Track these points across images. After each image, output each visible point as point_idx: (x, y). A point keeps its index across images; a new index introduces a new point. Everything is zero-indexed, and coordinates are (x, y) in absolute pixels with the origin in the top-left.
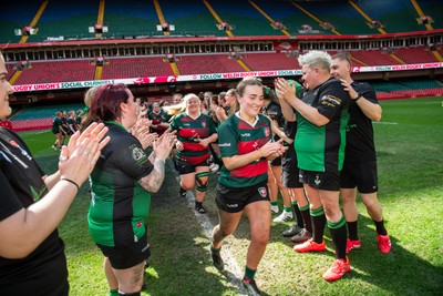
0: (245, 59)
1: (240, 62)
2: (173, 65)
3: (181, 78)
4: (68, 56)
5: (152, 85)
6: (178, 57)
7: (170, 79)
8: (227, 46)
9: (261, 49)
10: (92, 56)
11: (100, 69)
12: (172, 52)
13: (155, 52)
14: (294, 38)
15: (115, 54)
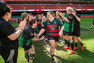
0: (60, 6)
1: (59, 7)
2: (43, 7)
3: (45, 10)
4: (18, 4)
5: (38, 12)
6: (44, 5)
7: (42, 10)
8: (56, 3)
9: (64, 4)
10: (23, 4)
11: (25, 7)
12: (43, 4)
13: (39, 4)
14: (73, 1)
15: (29, 4)
